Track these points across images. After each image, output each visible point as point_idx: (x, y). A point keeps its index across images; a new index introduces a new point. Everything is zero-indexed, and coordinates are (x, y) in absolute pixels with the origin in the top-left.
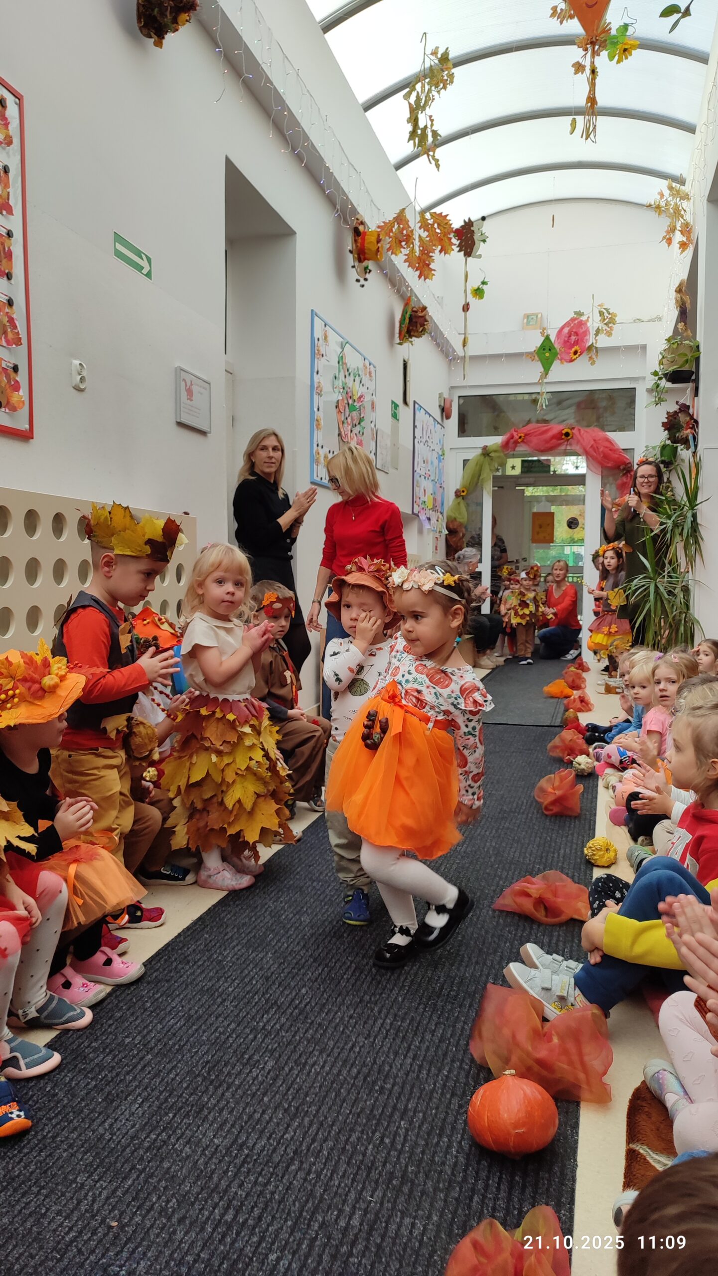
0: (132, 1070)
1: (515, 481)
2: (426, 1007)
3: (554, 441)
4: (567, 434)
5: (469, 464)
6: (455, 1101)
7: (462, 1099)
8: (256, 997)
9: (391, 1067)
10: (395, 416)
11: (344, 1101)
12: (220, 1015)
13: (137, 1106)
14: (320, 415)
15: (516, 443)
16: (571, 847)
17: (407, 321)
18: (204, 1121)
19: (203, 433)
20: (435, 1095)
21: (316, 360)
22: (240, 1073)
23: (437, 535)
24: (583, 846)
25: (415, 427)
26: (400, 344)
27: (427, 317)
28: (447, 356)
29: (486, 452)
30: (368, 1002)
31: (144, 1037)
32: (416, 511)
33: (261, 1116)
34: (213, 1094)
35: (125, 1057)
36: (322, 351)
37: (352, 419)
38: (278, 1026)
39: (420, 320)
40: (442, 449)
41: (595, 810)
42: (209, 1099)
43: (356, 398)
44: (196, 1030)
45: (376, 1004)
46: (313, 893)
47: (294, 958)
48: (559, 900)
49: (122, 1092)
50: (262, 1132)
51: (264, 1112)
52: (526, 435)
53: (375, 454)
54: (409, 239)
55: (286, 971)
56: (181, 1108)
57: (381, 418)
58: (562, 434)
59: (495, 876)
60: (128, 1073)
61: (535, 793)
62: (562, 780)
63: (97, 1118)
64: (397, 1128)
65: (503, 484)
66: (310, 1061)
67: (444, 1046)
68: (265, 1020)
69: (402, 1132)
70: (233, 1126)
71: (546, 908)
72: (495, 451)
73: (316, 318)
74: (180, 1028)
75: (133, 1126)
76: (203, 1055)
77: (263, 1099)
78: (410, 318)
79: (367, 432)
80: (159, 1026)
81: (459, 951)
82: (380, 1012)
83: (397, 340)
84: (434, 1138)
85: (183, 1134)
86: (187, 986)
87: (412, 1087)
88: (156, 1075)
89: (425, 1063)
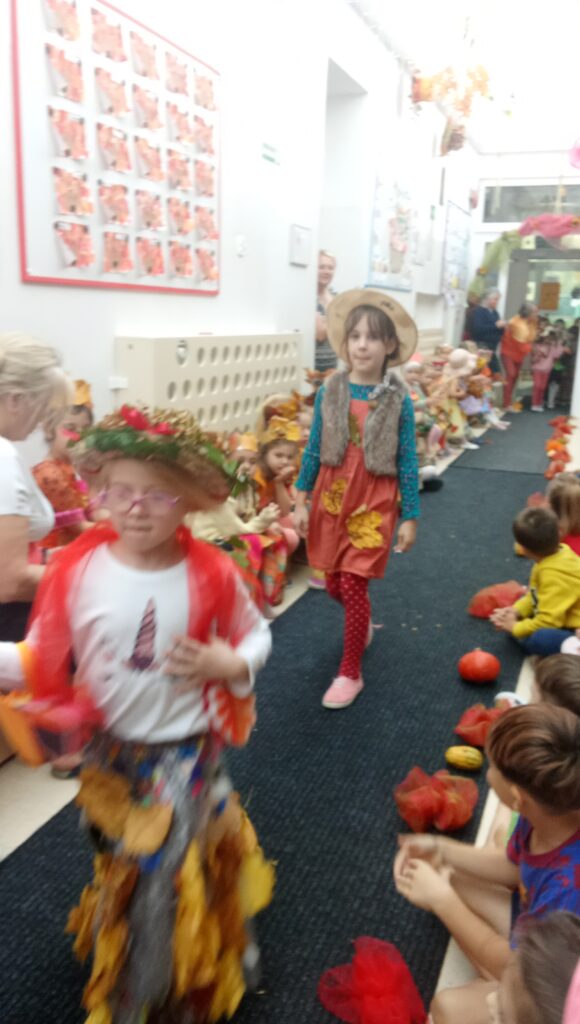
1: (531, 254)
5: (490, 247)
14: (378, 232)
15: (531, 229)
17: (448, 138)
19: (305, 267)
25: (447, 221)
26: (442, 156)
27: (464, 134)
29: (505, 237)
32: (443, 292)
39: (459, 137)
40: (468, 235)
43: (405, 212)
52: (540, 223)
58: (571, 223)
65: (519, 256)
78: (451, 136)
79: (411, 236)
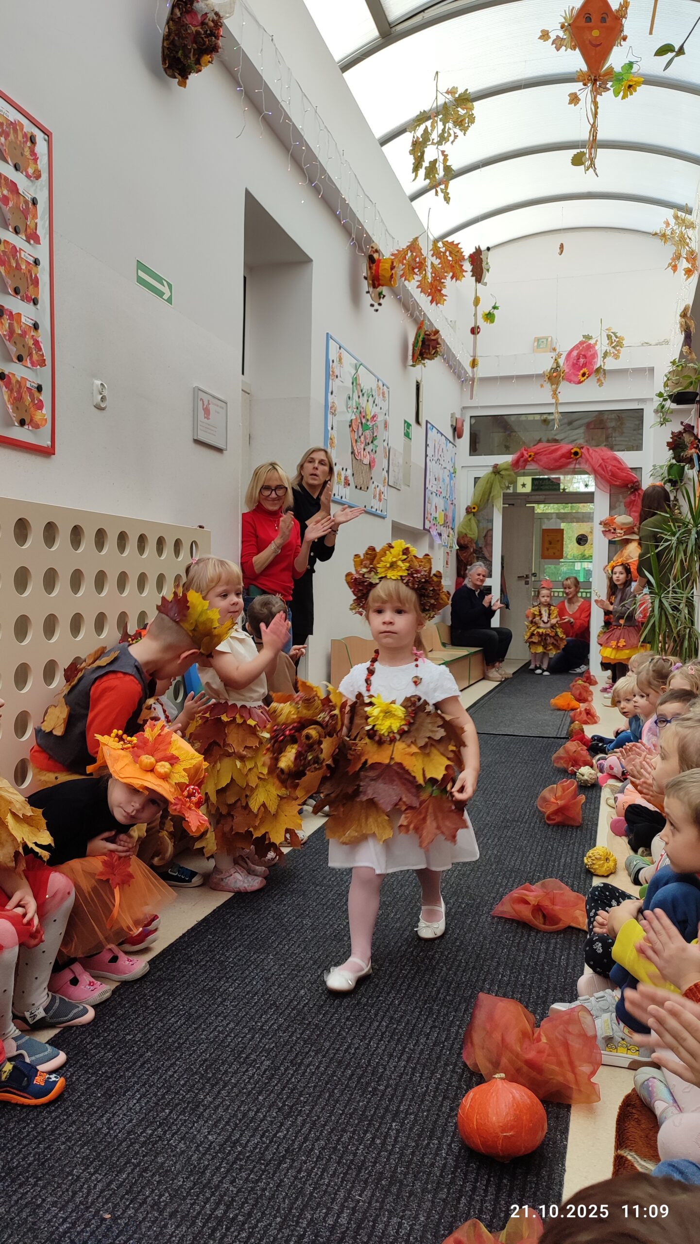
0: (131, 1066)
1: (526, 498)
2: (421, 1011)
3: (563, 460)
4: (576, 453)
5: (479, 482)
6: (447, 1103)
7: (453, 1102)
8: (256, 997)
9: (385, 1069)
10: (407, 435)
11: (337, 1101)
12: (220, 1015)
13: (135, 1101)
14: (333, 433)
15: (526, 461)
16: (572, 856)
17: (420, 344)
18: (199, 1118)
19: (220, 450)
20: (427, 1098)
21: (331, 381)
22: (235, 1072)
23: (448, 550)
24: (584, 855)
25: (427, 445)
26: (413, 366)
27: (439, 340)
28: (459, 377)
29: (497, 470)
30: (365, 1005)
31: (145, 1034)
32: (427, 527)
33: (256, 1114)
34: (210, 1091)
35: (126, 1053)
36: (337, 373)
37: (365, 438)
38: (275, 1027)
39: (433, 343)
40: (454, 467)
41: (597, 820)
42: (205, 1097)
43: (369, 417)
44: (196, 1029)
45: (372, 1007)
46: (316, 897)
47: (295, 959)
48: (557, 908)
49: (121, 1087)
50: (256, 1129)
51: (258, 1111)
52: (536, 454)
53: (388, 472)
54: (421, 266)
55: (287, 972)
56: (177, 1105)
57: (394, 437)
58: (571, 453)
59: (495, 883)
60: (127, 1069)
61: (538, 803)
62: (564, 790)
63: (95, 1112)
64: (389, 1129)
65: (513, 501)
66: (306, 1062)
67: (438, 1049)
68: (263, 1020)
69: (393, 1133)
70: (227, 1123)
71: (544, 916)
72: (506, 469)
73: (331, 341)
74: (180, 1027)
75: (130, 1121)
76: (201, 1053)
77: (258, 1098)
78: (423, 342)
79: (380, 450)
80: (160, 1024)
81: (456, 956)
82: (376, 1015)
83: (411, 363)
84: (424, 1140)
85: (179, 1130)
86: (189, 985)
87: (405, 1089)
88: (155, 1072)
89: (418, 1066)
